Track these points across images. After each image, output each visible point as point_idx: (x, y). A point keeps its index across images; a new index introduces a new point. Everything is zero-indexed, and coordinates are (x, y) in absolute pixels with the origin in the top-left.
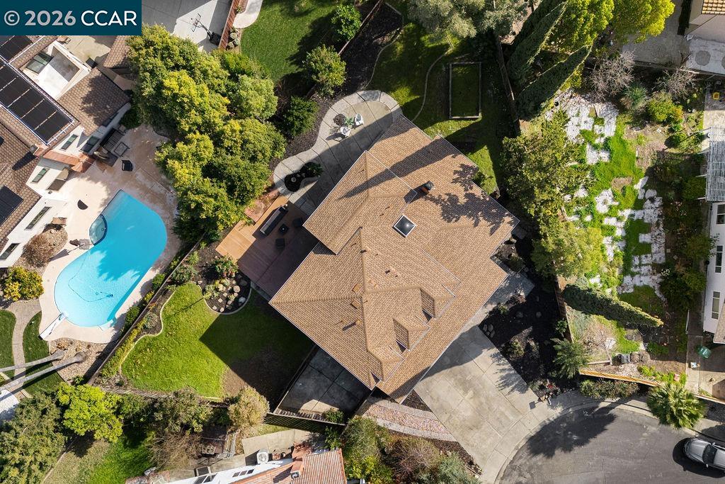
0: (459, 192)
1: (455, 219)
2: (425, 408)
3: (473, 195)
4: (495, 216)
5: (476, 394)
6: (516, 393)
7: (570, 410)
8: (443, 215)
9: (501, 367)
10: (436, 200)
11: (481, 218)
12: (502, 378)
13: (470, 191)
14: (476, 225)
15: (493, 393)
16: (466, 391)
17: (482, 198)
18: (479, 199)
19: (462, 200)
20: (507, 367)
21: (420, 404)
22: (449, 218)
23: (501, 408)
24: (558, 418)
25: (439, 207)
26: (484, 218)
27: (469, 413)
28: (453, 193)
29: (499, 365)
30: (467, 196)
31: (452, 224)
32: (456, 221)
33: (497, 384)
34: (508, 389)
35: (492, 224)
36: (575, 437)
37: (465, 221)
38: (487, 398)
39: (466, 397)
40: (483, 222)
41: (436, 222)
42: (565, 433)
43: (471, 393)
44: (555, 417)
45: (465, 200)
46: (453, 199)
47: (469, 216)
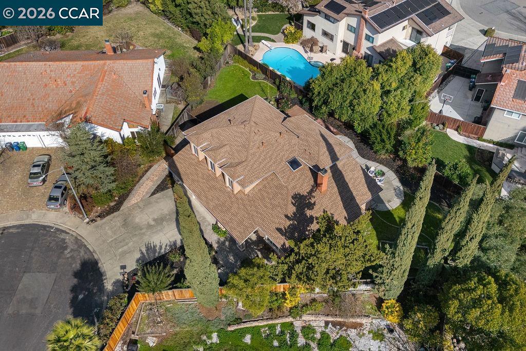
0: (316, 212)
1: (294, 202)
2: (153, 194)
3: (312, 223)
4: (292, 234)
5: (149, 227)
6: (138, 255)
7: (105, 298)
8: (299, 194)
9: (164, 247)
10: (311, 194)
11: (291, 222)
12: (155, 247)
13: (315, 221)
14: (287, 216)
15: (146, 239)
16: (154, 220)
17: (308, 229)
18: (308, 226)
19: (309, 213)
20: (163, 251)
21: (158, 191)
22: (295, 198)
23: (132, 243)
24: (104, 287)
25: (305, 194)
26: (291, 225)
27: (137, 220)
28: (316, 208)
29: (166, 246)
30: (312, 217)
31: (290, 198)
32: (292, 202)
33: (152, 242)
34: (144, 250)
35: (285, 229)
36: (81, 297)
37: (292, 210)
38: (144, 234)
39: (150, 220)
40: (288, 223)
41: (294, 188)
42: (88, 290)
43: (153, 223)
44: (105, 284)
45: (308, 215)
46: (311, 206)
47: (294, 213)
